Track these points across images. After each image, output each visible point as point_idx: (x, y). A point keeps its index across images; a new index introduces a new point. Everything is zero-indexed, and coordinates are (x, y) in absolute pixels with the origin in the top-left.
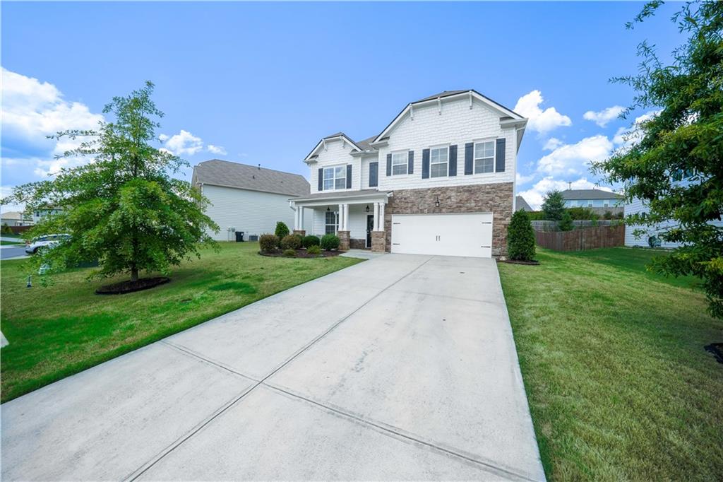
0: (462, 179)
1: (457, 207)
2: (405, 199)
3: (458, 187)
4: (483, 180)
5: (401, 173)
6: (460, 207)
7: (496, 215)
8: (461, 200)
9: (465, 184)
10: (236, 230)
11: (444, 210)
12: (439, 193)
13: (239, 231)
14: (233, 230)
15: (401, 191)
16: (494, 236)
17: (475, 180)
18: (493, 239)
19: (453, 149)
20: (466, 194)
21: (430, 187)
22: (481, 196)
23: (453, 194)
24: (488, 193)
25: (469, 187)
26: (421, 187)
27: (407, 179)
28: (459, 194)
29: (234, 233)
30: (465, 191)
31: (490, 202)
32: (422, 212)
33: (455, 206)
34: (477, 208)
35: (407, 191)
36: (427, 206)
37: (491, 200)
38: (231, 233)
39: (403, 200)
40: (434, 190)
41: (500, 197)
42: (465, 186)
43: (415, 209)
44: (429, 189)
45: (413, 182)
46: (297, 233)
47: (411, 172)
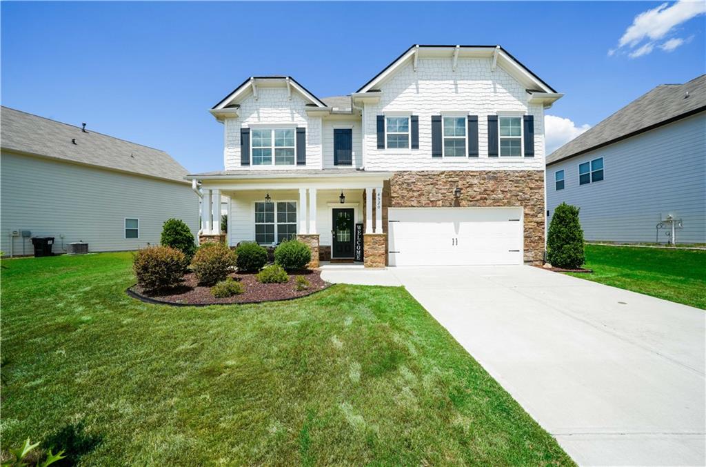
0: (484, 162)
1: (481, 199)
2: (408, 184)
3: (481, 172)
4: (510, 165)
5: (400, 147)
6: (486, 199)
7: (527, 211)
8: (485, 190)
9: (490, 169)
10: (34, 235)
11: (464, 202)
12: (457, 179)
13: (42, 235)
14: (26, 235)
15: (401, 174)
16: (526, 237)
17: (502, 165)
18: (525, 241)
19: (473, 121)
20: (492, 182)
21: (443, 169)
22: (509, 186)
23: (475, 181)
24: (517, 182)
25: (494, 173)
26: (430, 169)
27: (409, 157)
28: (482, 182)
29: (28, 242)
30: (490, 178)
31: (520, 194)
32: (433, 203)
33: (478, 197)
34: (506, 201)
35: (410, 173)
36: (440, 196)
37: (521, 191)
38: (20, 240)
39: (405, 186)
40: (450, 174)
41: (531, 188)
42: (490, 172)
43: (423, 200)
44: (443, 173)
45: (418, 160)
46: (208, 241)
47: (415, 146)
